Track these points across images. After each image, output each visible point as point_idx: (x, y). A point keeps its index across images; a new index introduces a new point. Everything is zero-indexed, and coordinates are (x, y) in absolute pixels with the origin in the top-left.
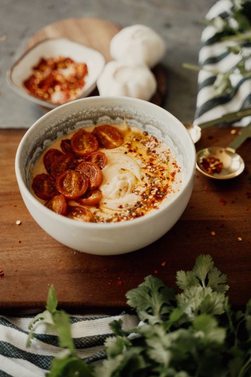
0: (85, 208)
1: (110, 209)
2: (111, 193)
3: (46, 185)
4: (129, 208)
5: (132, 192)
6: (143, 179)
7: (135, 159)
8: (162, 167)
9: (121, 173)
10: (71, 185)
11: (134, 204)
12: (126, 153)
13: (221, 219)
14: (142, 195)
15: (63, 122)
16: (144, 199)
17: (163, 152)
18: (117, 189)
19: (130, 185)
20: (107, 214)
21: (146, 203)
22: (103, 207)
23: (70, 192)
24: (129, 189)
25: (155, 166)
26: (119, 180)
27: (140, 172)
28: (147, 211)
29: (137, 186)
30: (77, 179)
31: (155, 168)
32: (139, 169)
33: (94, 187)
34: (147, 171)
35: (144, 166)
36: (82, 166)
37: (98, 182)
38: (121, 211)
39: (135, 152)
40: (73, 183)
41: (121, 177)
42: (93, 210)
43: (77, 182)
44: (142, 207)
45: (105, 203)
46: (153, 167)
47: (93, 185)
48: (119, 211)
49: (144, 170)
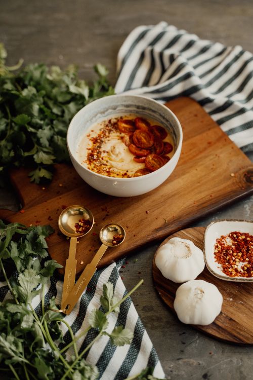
6: (107, 161)
7: (119, 171)
8: (100, 173)
12: (127, 171)
13: (60, 196)
21: (96, 150)
24: (110, 152)
26: (119, 152)
27: (111, 165)
31: (104, 171)
32: (113, 165)
34: (107, 167)
35: (111, 170)
39: (123, 175)
40: (143, 138)
41: (119, 155)
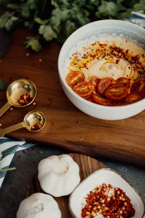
1: (131, 73)
4: (129, 64)
5: (118, 63)
6: (107, 59)
8: (97, 50)
11: (126, 61)
14: (119, 58)
16: (122, 57)
17: (85, 51)
25: (96, 54)
27: (101, 60)
35: (96, 59)
39: (85, 64)
45: (127, 76)
48: (132, 69)
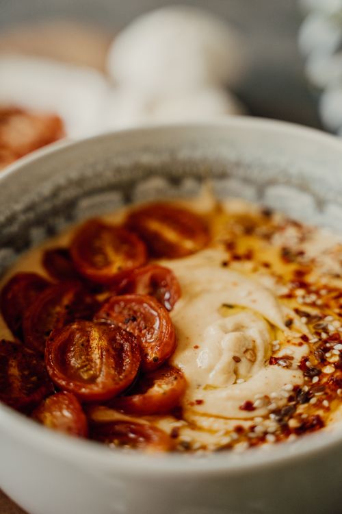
0: (142, 421)
1: (217, 417)
2: (210, 369)
3: (14, 371)
4: (273, 406)
5: (271, 363)
6: (289, 324)
7: (256, 276)
9: (224, 316)
10: (91, 360)
11: (287, 395)
12: (225, 264)
14: (302, 367)
15: (46, 199)
16: (311, 377)
18: (227, 357)
19: (259, 342)
20: (211, 431)
21: (319, 387)
22: (195, 413)
23: (93, 379)
24: (260, 355)
25: (313, 288)
26: (226, 332)
27: (278, 307)
28: (328, 409)
29: (280, 344)
30: (104, 343)
31: (317, 293)
33: (155, 360)
34: (298, 303)
36: (112, 308)
37: (167, 344)
38: (252, 419)
39: (249, 259)
40: (96, 355)
41: (230, 325)
42: (167, 425)
43: (108, 351)
44: (313, 401)
45: (200, 402)
46: (309, 292)
47: (152, 355)
48: (246, 419)
49: (286, 301)
